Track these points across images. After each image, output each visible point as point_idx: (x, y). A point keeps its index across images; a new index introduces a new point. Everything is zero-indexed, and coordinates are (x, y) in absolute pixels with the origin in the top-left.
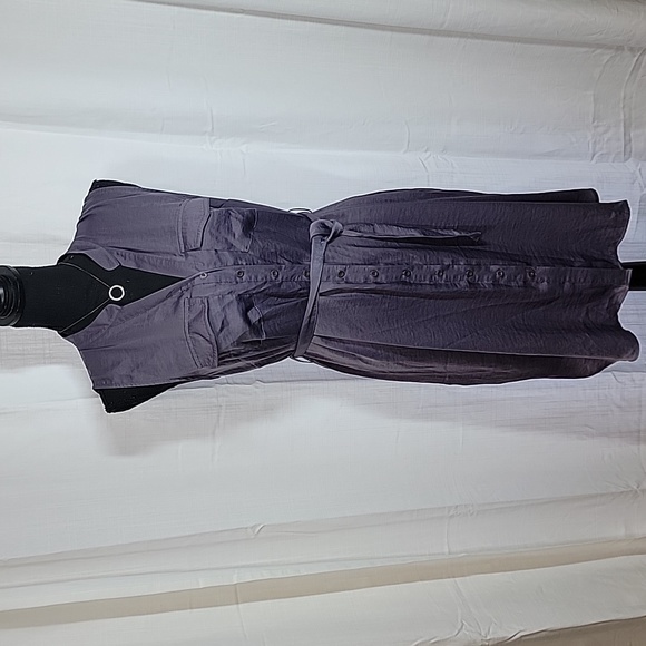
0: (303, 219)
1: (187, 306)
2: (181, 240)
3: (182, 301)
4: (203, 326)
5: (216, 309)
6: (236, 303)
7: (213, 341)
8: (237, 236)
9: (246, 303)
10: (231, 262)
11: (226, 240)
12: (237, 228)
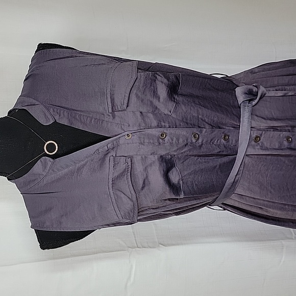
0: (229, 84)
1: (112, 164)
2: (109, 100)
3: (107, 159)
4: (125, 184)
5: (139, 168)
6: (157, 164)
7: (134, 199)
8: (161, 100)
9: (168, 165)
10: (155, 123)
11: (151, 102)
12: (162, 91)
